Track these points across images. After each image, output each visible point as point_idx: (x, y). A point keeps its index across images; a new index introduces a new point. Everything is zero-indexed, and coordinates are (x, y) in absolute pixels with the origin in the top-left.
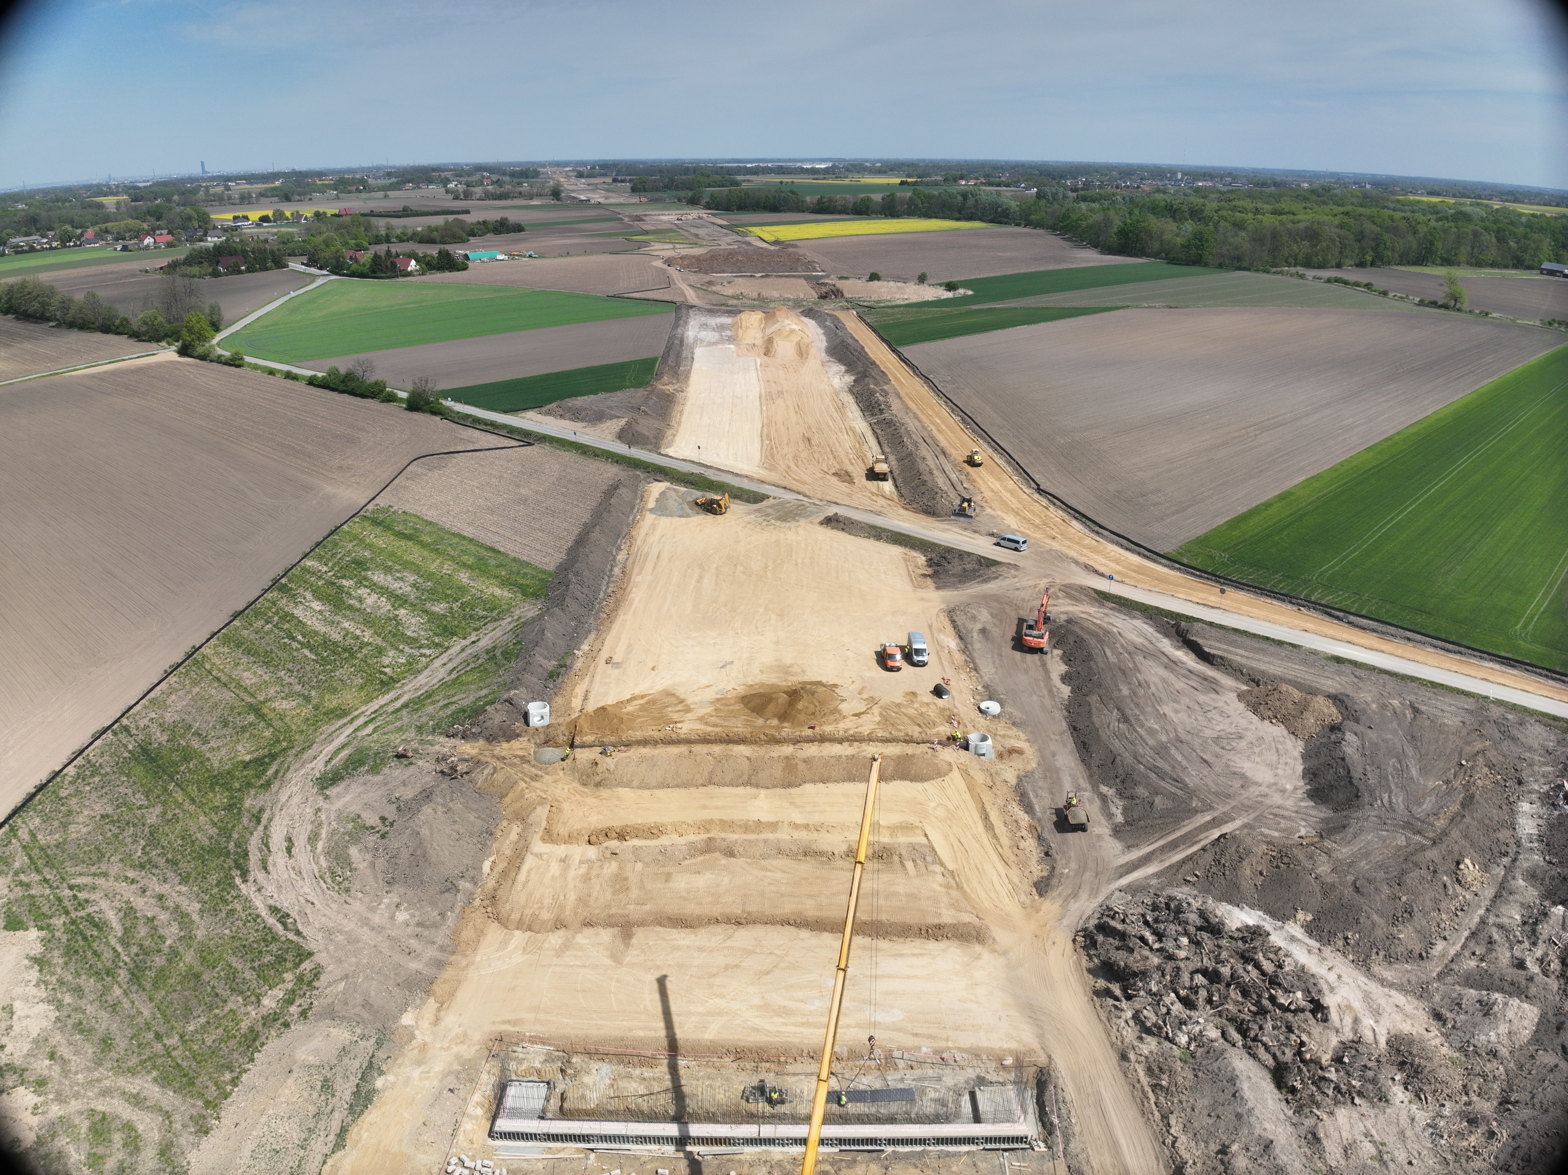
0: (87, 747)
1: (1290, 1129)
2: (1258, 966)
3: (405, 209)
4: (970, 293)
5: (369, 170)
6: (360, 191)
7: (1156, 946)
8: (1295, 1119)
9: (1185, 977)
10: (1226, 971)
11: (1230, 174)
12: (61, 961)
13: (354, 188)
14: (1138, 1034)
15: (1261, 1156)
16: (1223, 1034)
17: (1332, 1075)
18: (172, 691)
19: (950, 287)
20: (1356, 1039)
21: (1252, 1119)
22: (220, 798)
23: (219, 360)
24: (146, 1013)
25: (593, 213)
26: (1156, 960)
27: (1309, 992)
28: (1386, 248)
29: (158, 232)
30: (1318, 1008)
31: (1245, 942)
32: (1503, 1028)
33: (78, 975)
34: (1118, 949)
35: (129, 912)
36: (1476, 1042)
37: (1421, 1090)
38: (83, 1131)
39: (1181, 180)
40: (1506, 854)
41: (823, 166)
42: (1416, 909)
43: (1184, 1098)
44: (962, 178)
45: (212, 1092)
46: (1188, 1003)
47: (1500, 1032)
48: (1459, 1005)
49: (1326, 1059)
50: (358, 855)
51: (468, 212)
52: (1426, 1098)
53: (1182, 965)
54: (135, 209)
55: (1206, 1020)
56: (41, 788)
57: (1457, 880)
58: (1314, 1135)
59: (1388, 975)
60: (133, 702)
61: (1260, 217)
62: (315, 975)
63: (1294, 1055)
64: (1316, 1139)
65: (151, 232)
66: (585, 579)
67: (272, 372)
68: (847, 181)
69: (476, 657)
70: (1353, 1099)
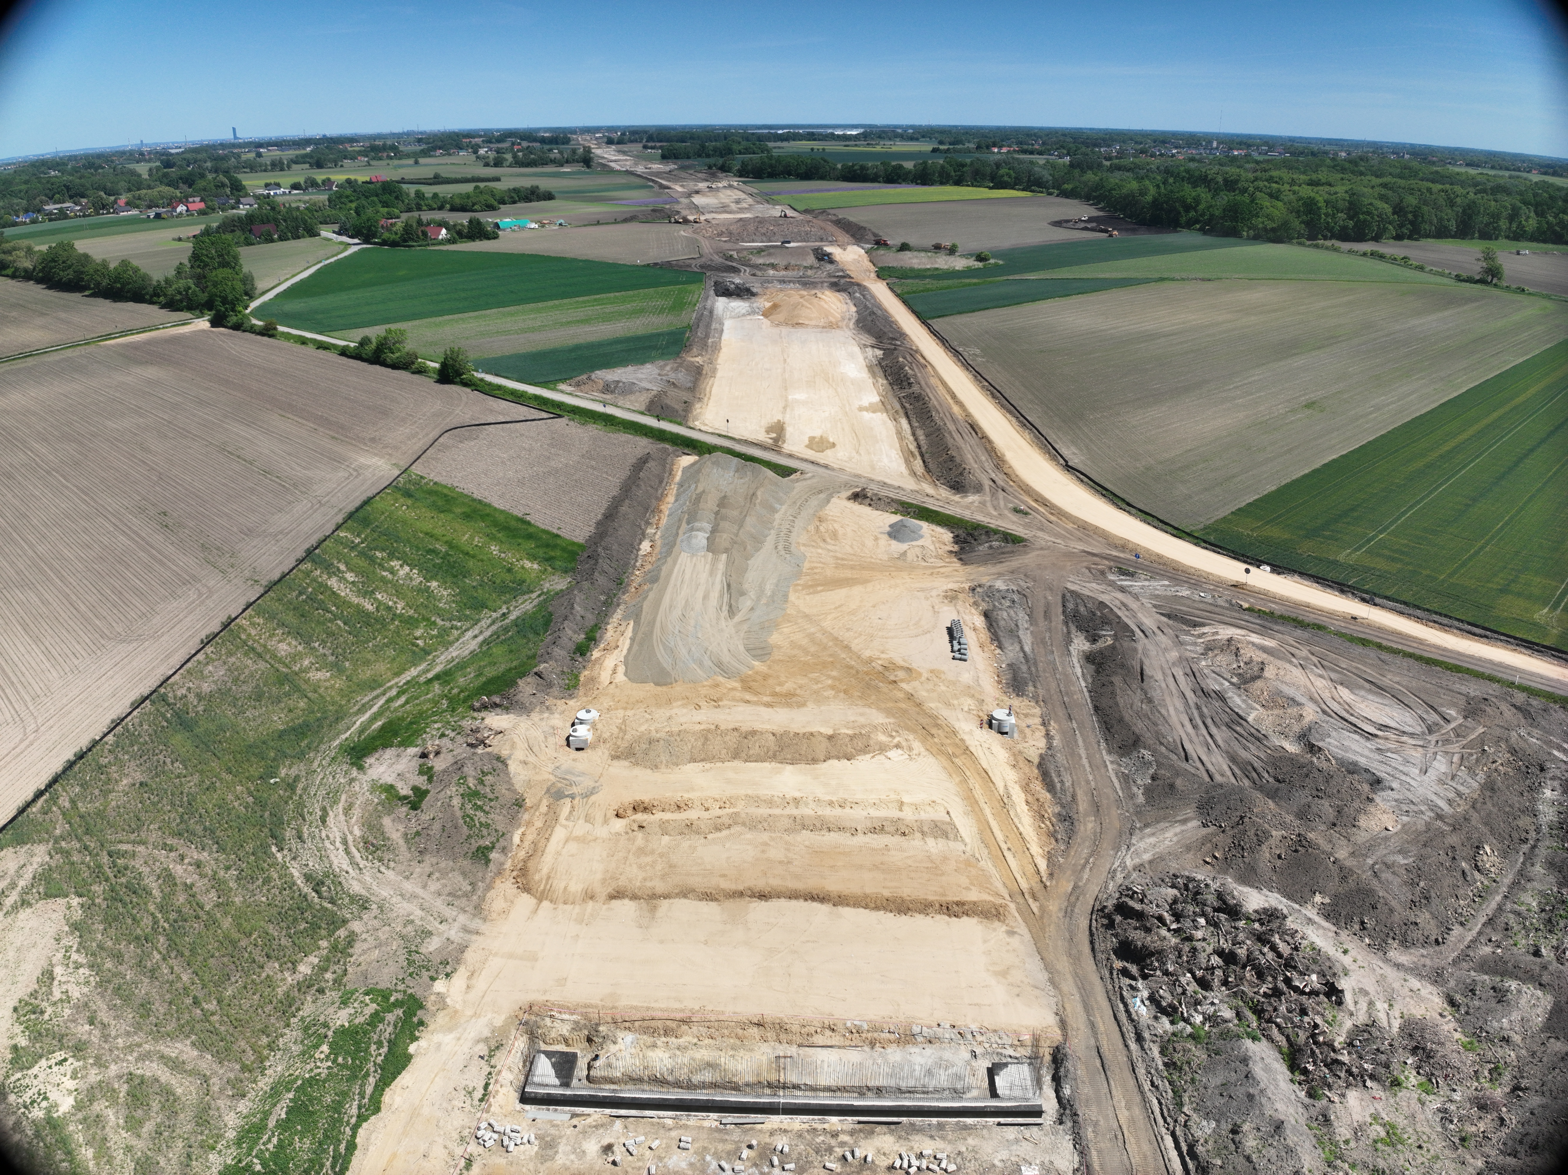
0: (126, 717)
1: (1301, 1110)
2: (1274, 948)
3: (436, 176)
4: (1001, 262)
5: (399, 136)
6: (391, 158)
7: (1174, 926)
8: (1307, 1101)
9: (1202, 958)
10: (1242, 952)
11: (1266, 143)
12: (101, 927)
13: (385, 154)
14: (1153, 1013)
15: (1272, 1136)
16: (1238, 1014)
17: (1345, 1058)
18: (209, 661)
19: (980, 258)
20: (1370, 1023)
21: (1264, 1100)
22: (256, 770)
23: (252, 330)
24: (185, 978)
25: (623, 180)
26: (1174, 941)
27: (1324, 976)
28: (1423, 221)
29: (191, 200)
30: (1333, 992)
31: (1262, 924)
32: (1515, 1016)
33: (118, 941)
34: (1136, 928)
35: (168, 877)
36: (1488, 1029)
37: (1432, 1074)
38: (121, 1095)
39: (1217, 148)
40: (1525, 841)
41: (854, 132)
42: (1433, 895)
43: (1197, 1077)
44: (994, 145)
45: (250, 1057)
46: (1204, 984)
47: (1512, 1018)
48: (1473, 991)
49: (1339, 1041)
50: (391, 824)
51: (498, 179)
52: (1437, 1082)
53: (1199, 945)
54: (165, 175)
55: (1221, 1001)
56: (81, 756)
57: (1476, 866)
58: (1324, 1116)
59: (1404, 958)
60: (171, 673)
61: (1296, 188)
62: (349, 943)
63: (1308, 1038)
64: (1327, 1120)
65: (184, 200)
66: (615, 553)
67: (304, 341)
68: (878, 149)
69: (506, 629)
70: (1364, 1082)
